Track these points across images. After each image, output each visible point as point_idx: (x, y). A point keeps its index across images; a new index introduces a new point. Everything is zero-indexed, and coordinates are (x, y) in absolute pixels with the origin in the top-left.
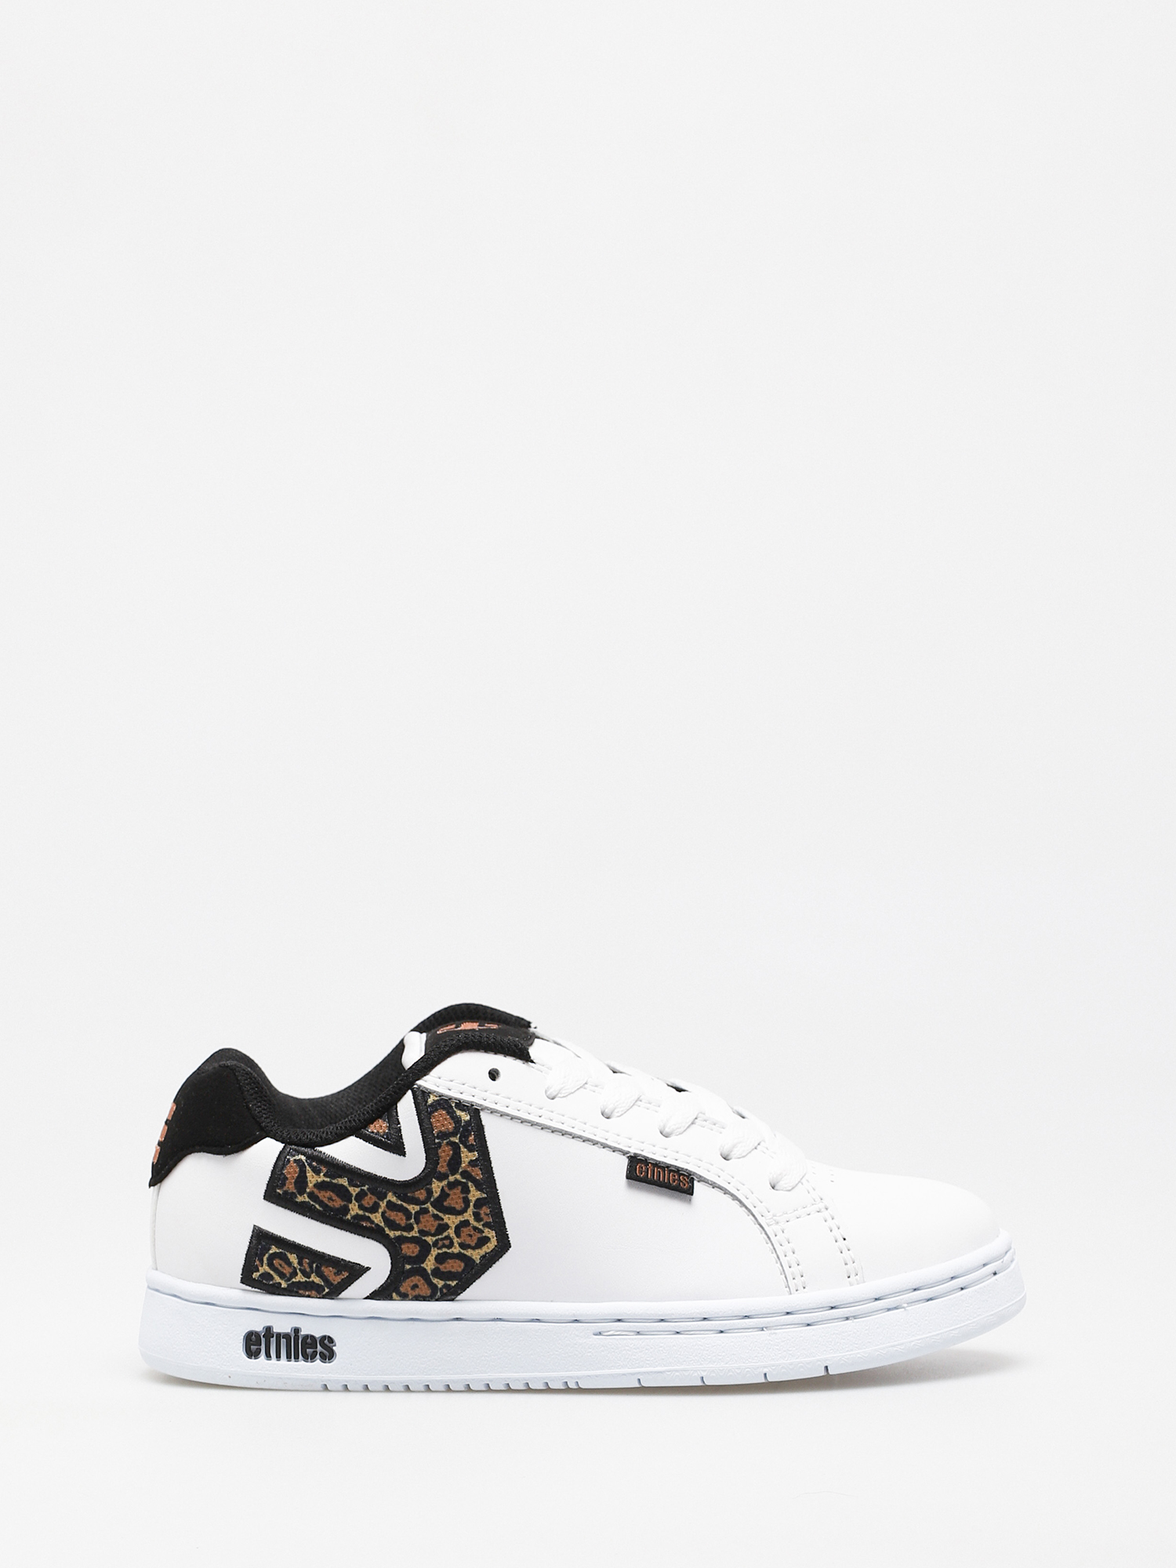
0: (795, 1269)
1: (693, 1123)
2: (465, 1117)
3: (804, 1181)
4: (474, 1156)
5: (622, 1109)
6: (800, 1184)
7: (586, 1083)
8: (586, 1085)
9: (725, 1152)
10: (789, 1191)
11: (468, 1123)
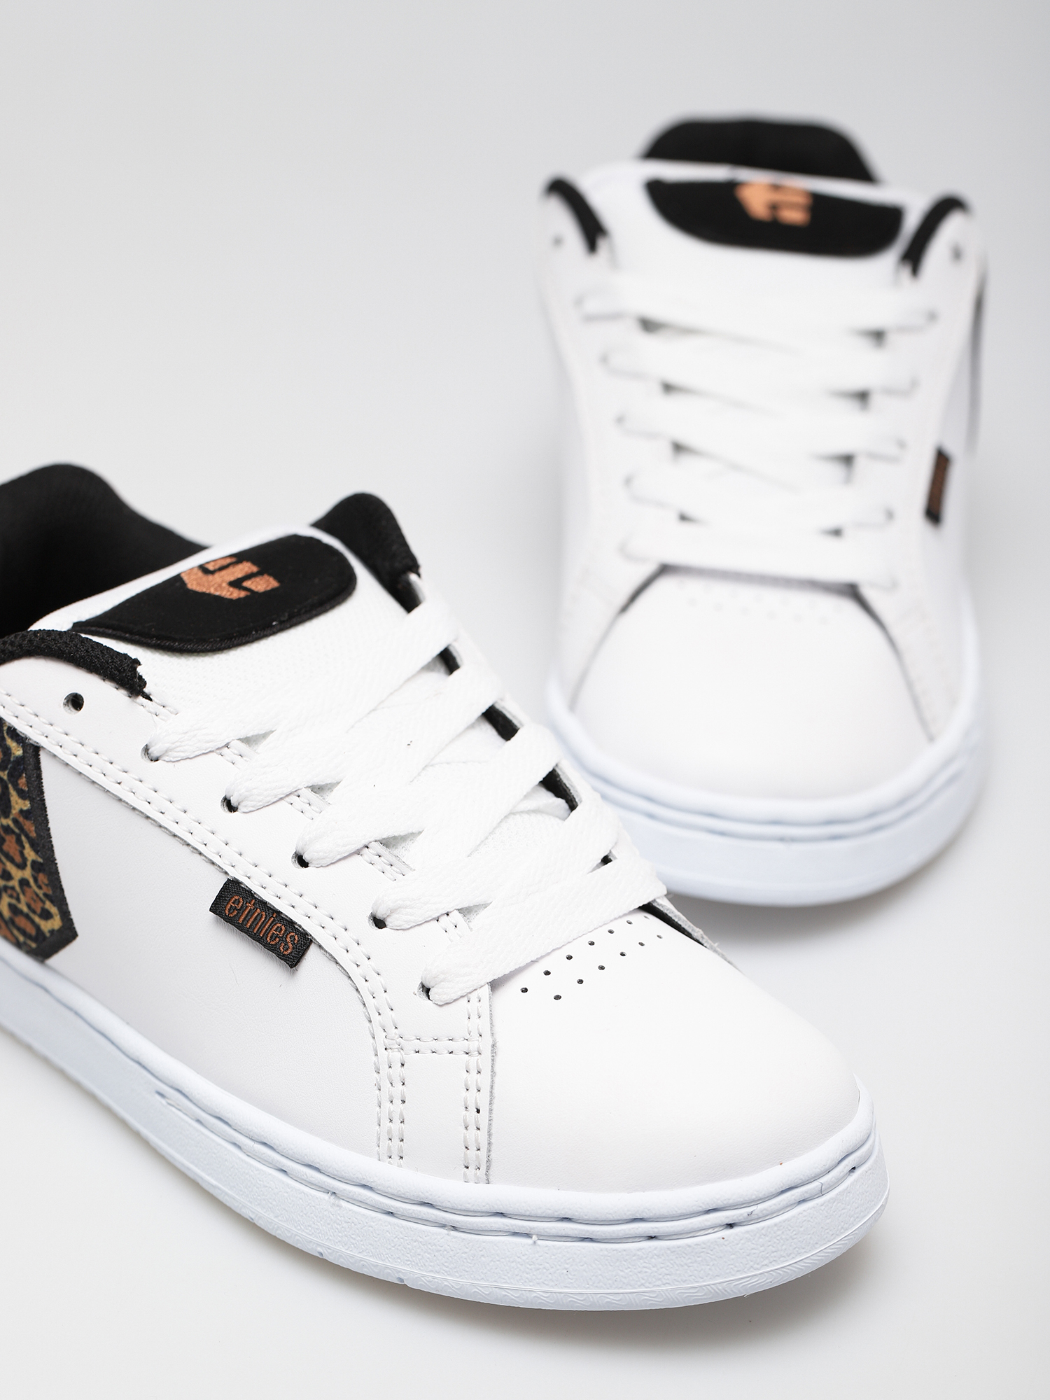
0: (396, 1125)
1: (358, 852)
2: (18, 752)
3: (473, 997)
4: (26, 805)
5: (254, 803)
6: (465, 999)
7: (227, 746)
8: (225, 750)
9: (380, 915)
10: (441, 1006)
11: (20, 760)
